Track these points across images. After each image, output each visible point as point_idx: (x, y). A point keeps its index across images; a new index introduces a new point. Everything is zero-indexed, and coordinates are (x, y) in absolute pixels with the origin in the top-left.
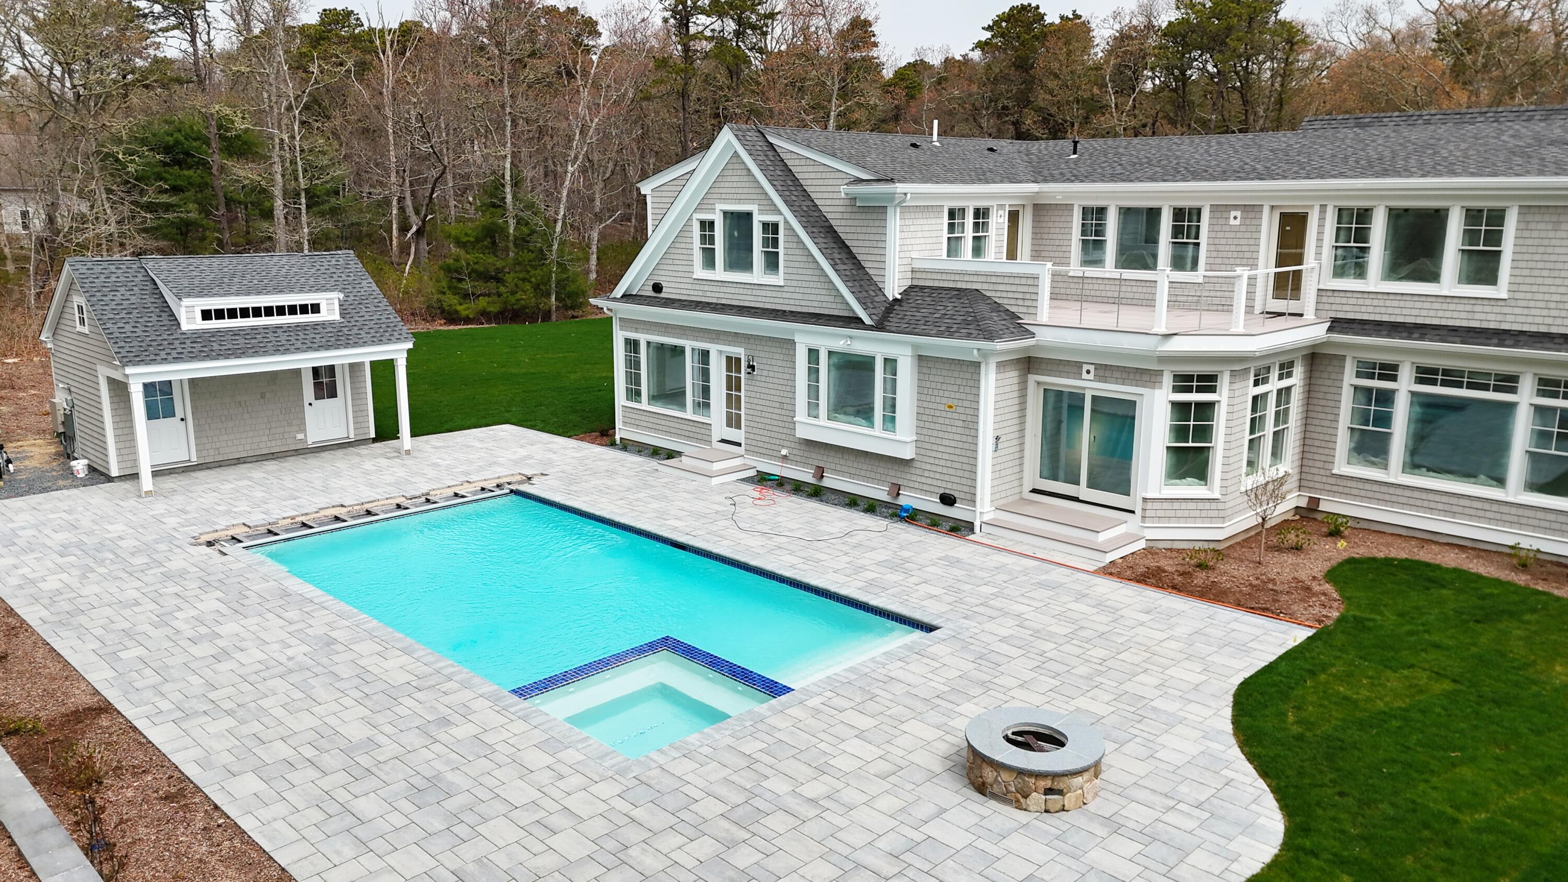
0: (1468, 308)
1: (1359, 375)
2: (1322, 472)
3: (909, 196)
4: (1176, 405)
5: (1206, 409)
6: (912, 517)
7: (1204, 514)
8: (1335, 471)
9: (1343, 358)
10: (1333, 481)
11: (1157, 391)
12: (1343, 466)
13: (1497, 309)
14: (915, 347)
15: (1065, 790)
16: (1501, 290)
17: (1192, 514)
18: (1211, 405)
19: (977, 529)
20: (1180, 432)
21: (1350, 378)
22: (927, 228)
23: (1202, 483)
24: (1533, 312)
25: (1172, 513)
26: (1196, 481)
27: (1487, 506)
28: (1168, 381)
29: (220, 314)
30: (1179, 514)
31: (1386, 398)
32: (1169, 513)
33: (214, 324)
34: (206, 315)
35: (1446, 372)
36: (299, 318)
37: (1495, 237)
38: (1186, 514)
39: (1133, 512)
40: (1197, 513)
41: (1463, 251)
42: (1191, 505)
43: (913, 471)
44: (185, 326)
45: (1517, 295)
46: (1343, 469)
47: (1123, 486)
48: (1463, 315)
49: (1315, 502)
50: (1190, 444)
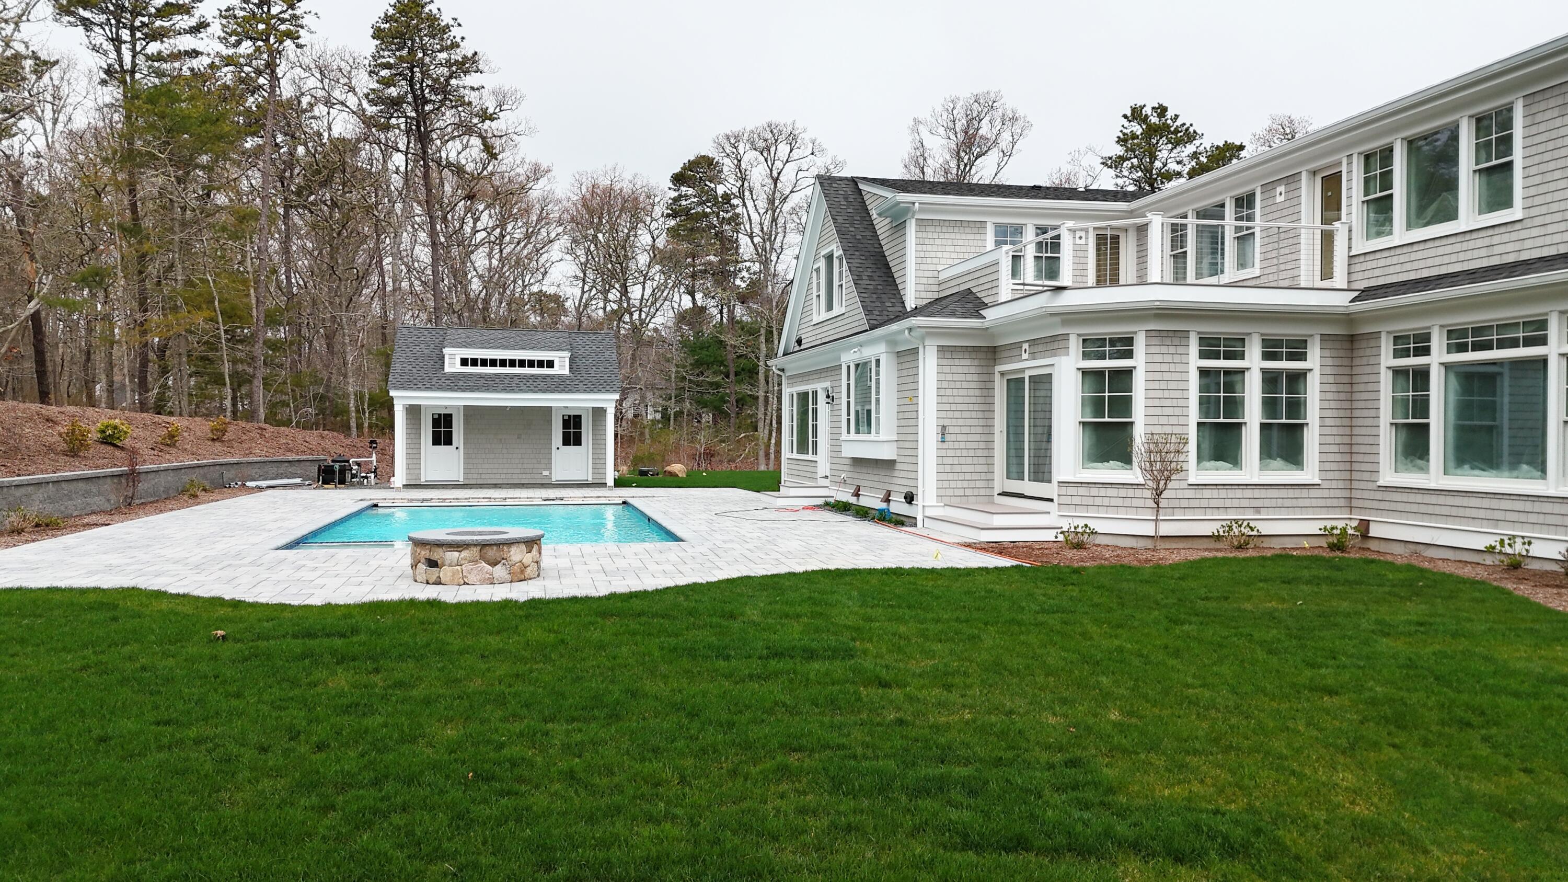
0: (1487, 242)
1: (1397, 354)
2: (1370, 486)
3: (917, 205)
4: (1085, 373)
5: (1123, 377)
7: (1128, 502)
8: (1381, 482)
9: (1377, 335)
10: (1379, 495)
11: (1064, 359)
12: (1389, 476)
13: (1514, 236)
16: (1516, 212)
17: (1114, 502)
18: (1128, 373)
19: (919, 523)
20: (1097, 405)
21: (1387, 359)
22: (960, 242)
23: (1128, 467)
24: (1551, 229)
25: (1090, 501)
26: (1120, 464)
27: (1528, 506)
28: (1075, 345)
29: (474, 362)
30: (1098, 501)
31: (1421, 376)
32: (1086, 501)
33: (470, 369)
34: (464, 362)
35: (1477, 331)
36: (536, 371)
37: (1506, 143)
38: (1106, 502)
39: (1052, 500)
40: (1119, 502)
41: (1480, 171)
42: (1112, 492)
44: (448, 369)
45: (1534, 212)
46: (1388, 479)
47: (1042, 472)
48: (1483, 252)
49: (1364, 525)
50: (1107, 419)
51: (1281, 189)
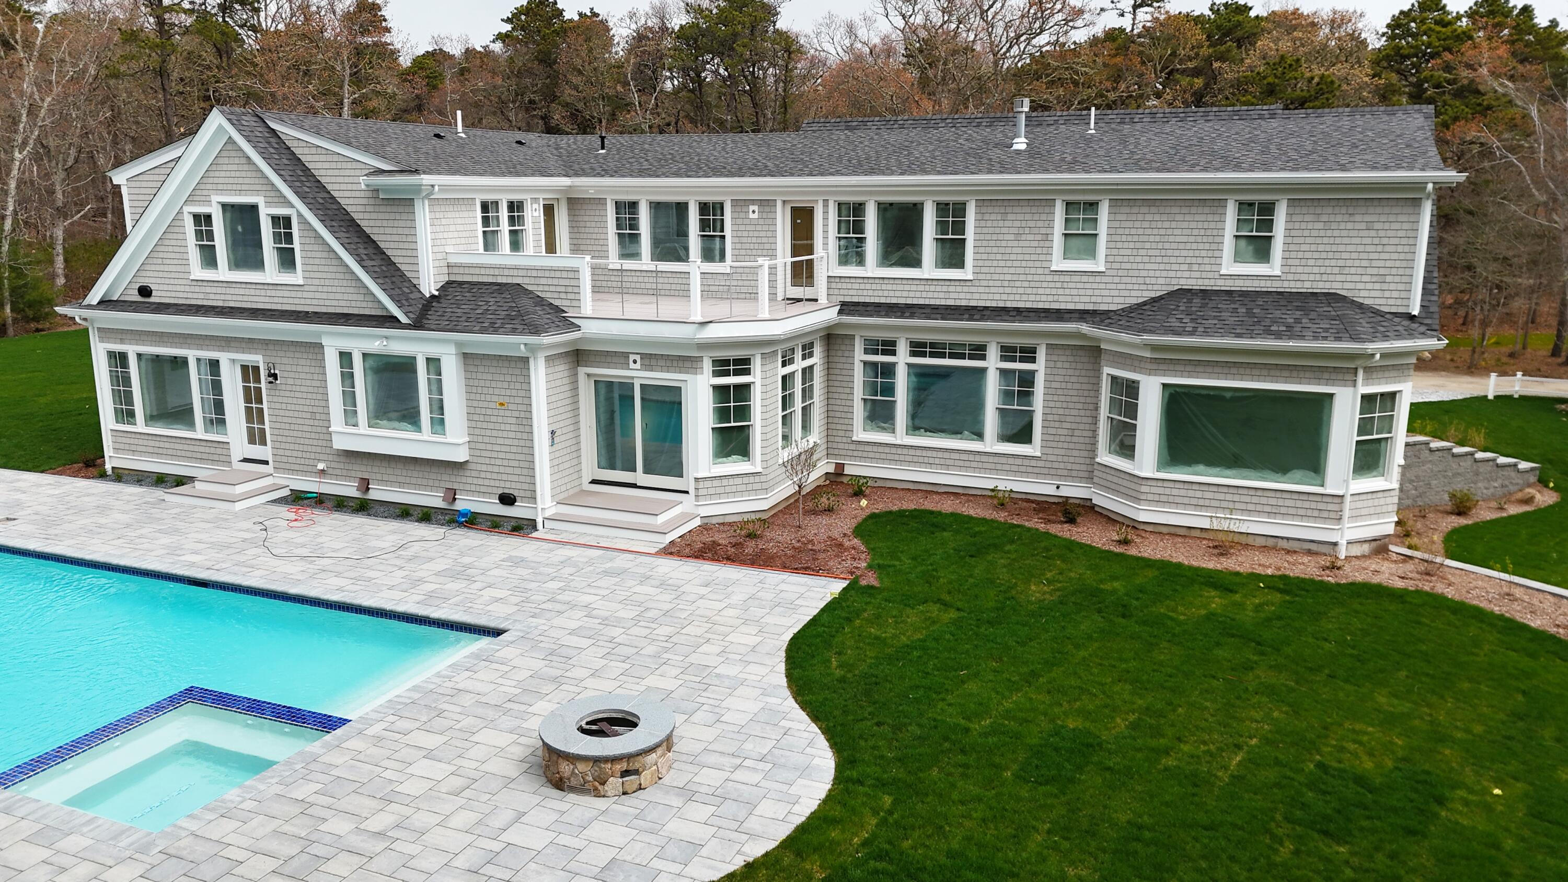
0: (945, 289)
1: (866, 351)
2: (844, 440)
3: (436, 188)
4: (716, 388)
5: (743, 391)
6: (471, 521)
7: (750, 487)
8: (854, 438)
9: (852, 337)
10: (853, 447)
11: (699, 376)
12: (861, 435)
13: (966, 289)
14: (458, 344)
15: (641, 770)
16: (966, 273)
17: (740, 488)
18: (747, 387)
19: (540, 526)
20: (722, 414)
21: (860, 355)
22: (459, 221)
23: (746, 459)
24: (993, 290)
25: (722, 490)
26: (740, 457)
27: (971, 457)
28: (707, 366)
30: (728, 489)
31: (888, 370)
32: (719, 490)
35: (933, 345)
37: (960, 227)
38: (734, 489)
39: (687, 492)
40: (743, 488)
41: (937, 239)
42: (738, 481)
43: (468, 473)
45: (981, 276)
46: (860, 436)
47: (677, 470)
48: (942, 295)
49: (839, 467)
50: (733, 424)
51: (756, 208)
